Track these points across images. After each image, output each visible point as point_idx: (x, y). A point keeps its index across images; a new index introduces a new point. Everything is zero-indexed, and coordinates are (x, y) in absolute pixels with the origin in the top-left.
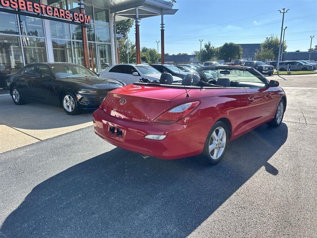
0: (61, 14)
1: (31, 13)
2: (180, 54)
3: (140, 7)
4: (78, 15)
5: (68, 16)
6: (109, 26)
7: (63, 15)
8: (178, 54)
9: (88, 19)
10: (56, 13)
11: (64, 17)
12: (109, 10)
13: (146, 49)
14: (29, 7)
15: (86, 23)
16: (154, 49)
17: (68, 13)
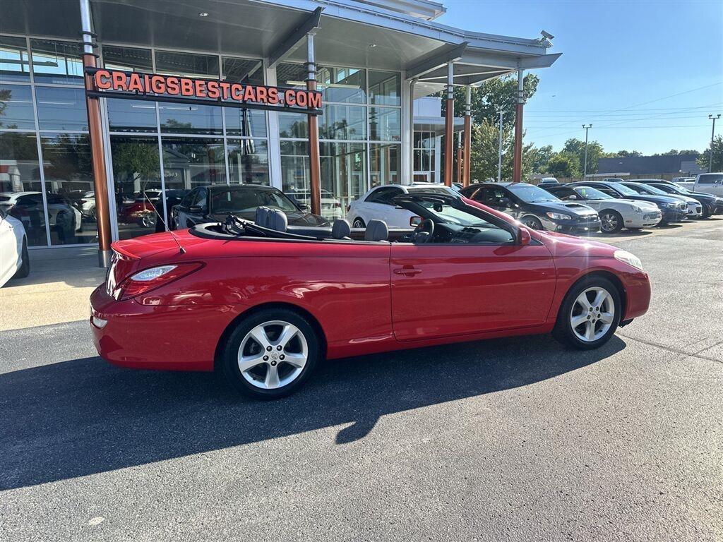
0: (259, 96)
1: (204, 99)
2: (675, 152)
3: (457, 60)
4: (294, 95)
5: (274, 99)
6: (400, 107)
7: (264, 96)
8: (668, 151)
9: (317, 99)
10: (250, 94)
11: (265, 100)
12: (403, 74)
13: (578, 142)
14: (198, 89)
15: (317, 109)
16: (595, 144)
17: (273, 93)
